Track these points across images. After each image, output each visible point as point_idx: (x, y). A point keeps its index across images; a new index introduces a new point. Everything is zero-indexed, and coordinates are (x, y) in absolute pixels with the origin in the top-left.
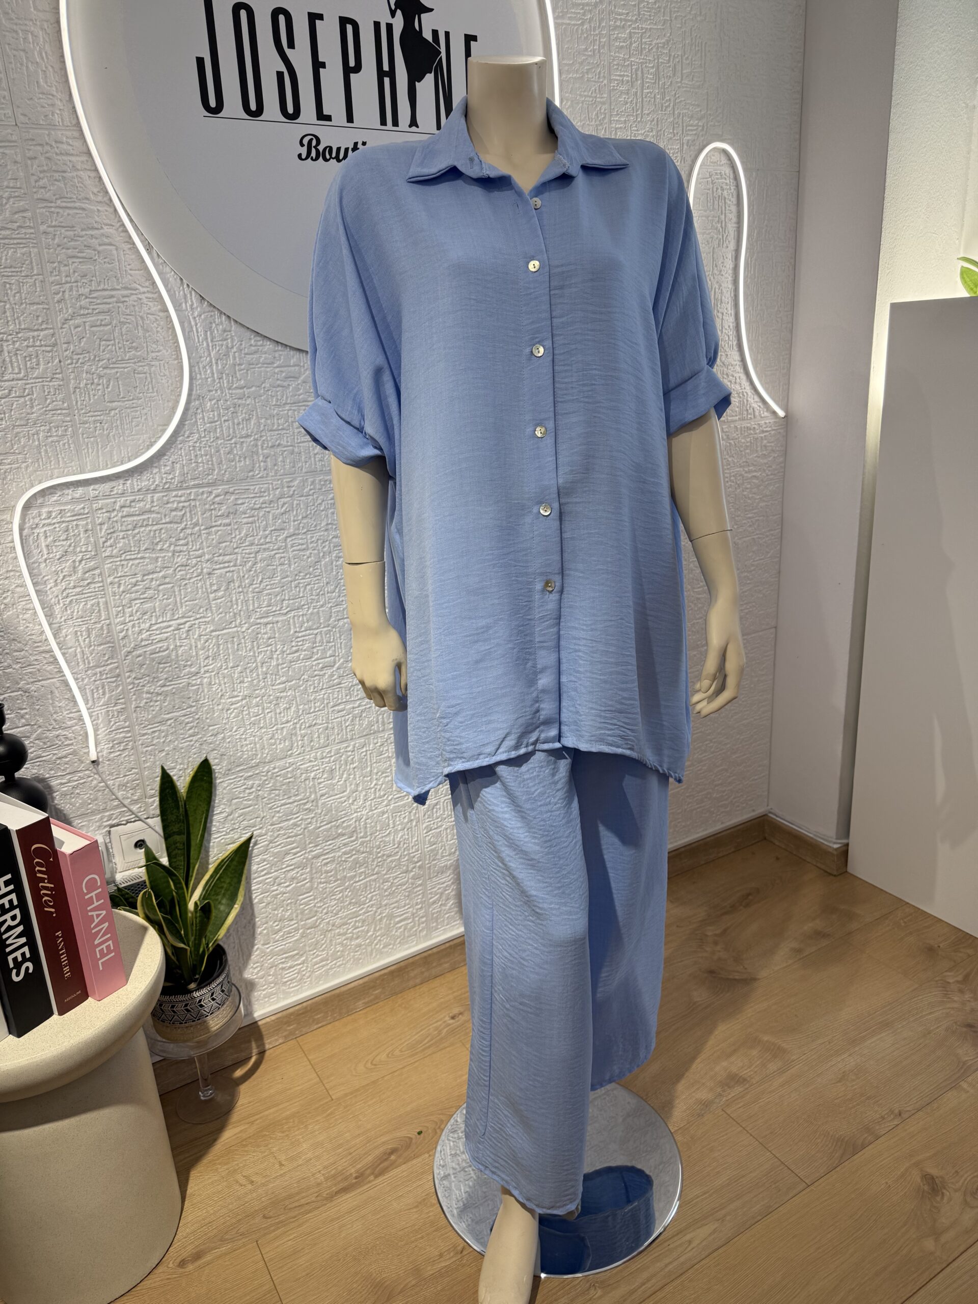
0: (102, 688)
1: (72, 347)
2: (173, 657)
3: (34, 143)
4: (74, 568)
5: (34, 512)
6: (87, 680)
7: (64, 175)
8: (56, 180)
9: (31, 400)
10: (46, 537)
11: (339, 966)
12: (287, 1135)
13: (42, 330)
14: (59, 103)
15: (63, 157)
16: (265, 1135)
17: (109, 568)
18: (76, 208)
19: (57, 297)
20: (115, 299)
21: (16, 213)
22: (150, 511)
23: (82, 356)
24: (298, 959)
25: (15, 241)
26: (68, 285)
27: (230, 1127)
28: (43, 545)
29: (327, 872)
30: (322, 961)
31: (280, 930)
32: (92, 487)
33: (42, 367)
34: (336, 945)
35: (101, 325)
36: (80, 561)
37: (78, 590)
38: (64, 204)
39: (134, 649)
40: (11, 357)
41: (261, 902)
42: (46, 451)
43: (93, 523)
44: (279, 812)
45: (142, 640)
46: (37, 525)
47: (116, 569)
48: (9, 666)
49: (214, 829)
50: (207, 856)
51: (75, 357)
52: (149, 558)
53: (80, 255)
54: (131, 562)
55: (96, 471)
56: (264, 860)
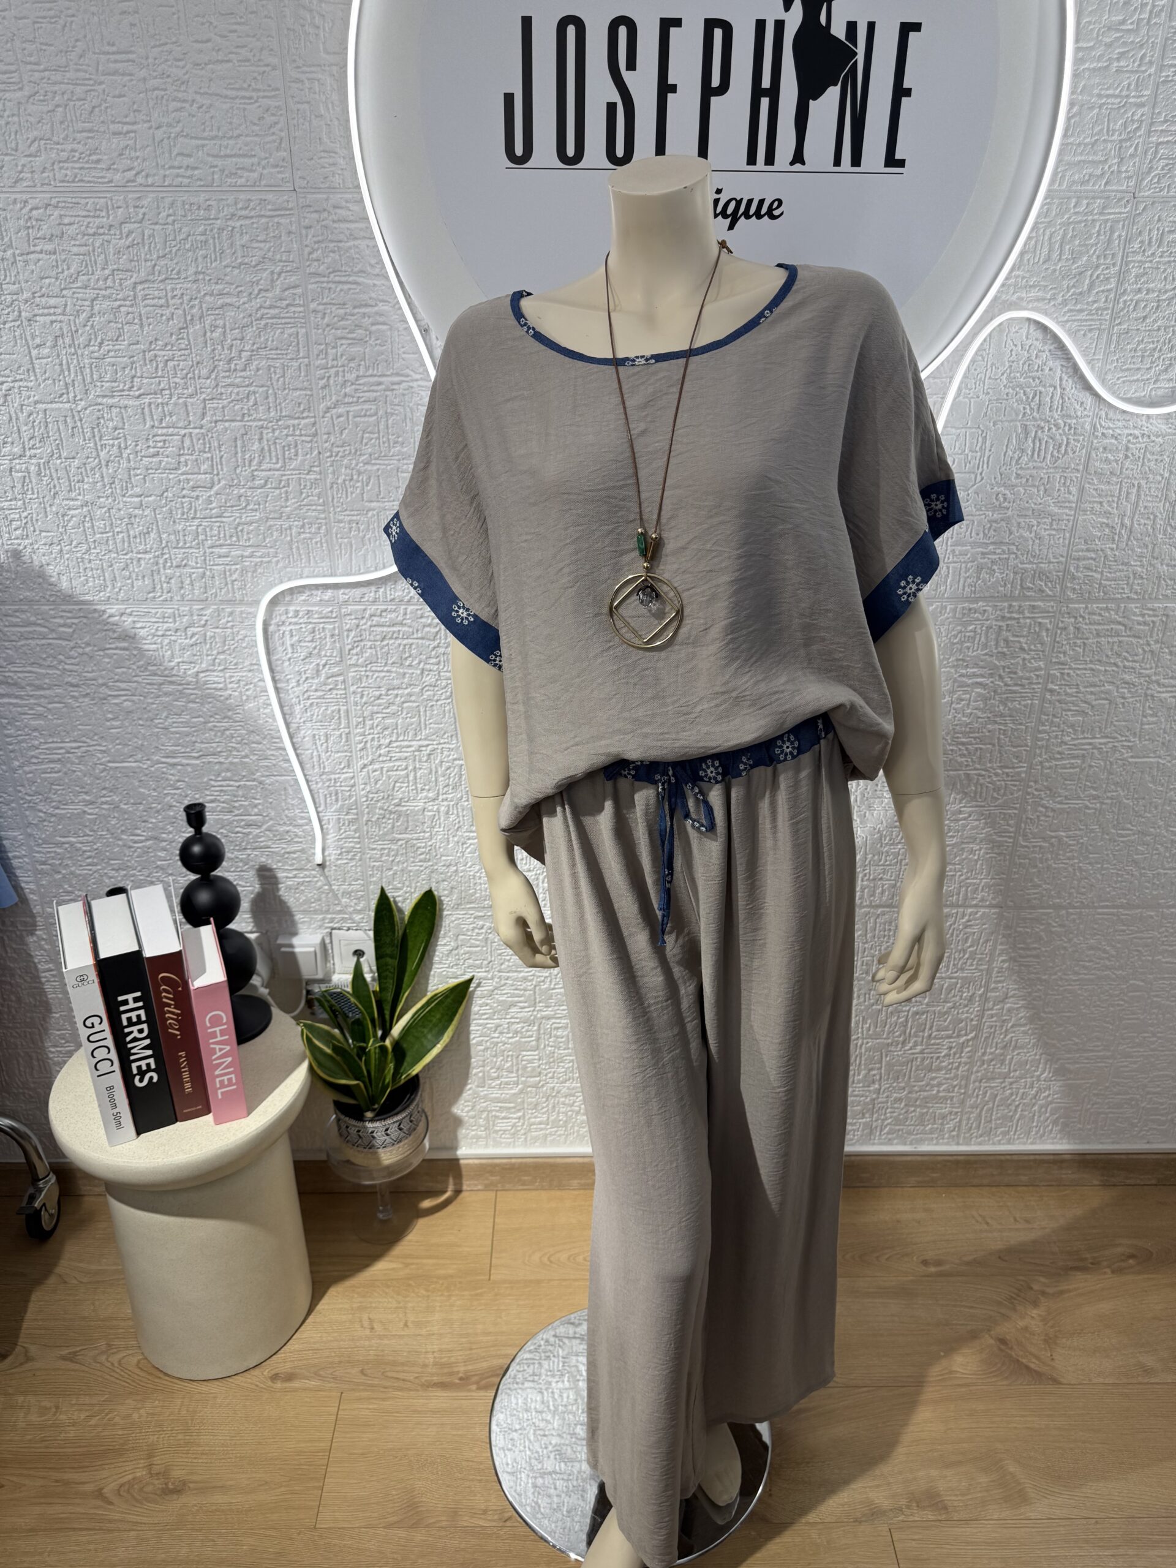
0: (337, 794)
1: (332, 439)
2: (411, 778)
3: (312, 209)
4: (318, 671)
5: (281, 609)
6: (320, 785)
7: (340, 245)
8: (334, 252)
9: (287, 492)
10: (292, 636)
11: (560, 1135)
12: (428, 1296)
13: (303, 418)
14: (341, 161)
15: (342, 225)
16: (409, 1285)
17: (353, 677)
18: (350, 283)
19: (322, 383)
20: (383, 387)
21: (286, 289)
22: (401, 624)
23: (341, 449)
24: (514, 1113)
25: (284, 321)
26: (334, 370)
27: (387, 1259)
28: (289, 643)
29: (557, 1037)
30: (540, 1123)
31: (498, 1078)
32: (342, 591)
33: (300, 458)
34: (559, 1113)
35: (365, 416)
36: (324, 666)
37: (319, 694)
38: (337, 279)
39: (371, 763)
40: (269, 446)
41: (479, 1044)
42: (298, 548)
43: (341, 628)
44: (509, 961)
45: (380, 755)
46: (283, 622)
47: (360, 679)
48: (246, 756)
49: (436, 959)
50: (427, 984)
51: (336, 449)
52: (396, 672)
53: (350, 336)
54: (377, 674)
55: (348, 575)
56: (487, 1005)
